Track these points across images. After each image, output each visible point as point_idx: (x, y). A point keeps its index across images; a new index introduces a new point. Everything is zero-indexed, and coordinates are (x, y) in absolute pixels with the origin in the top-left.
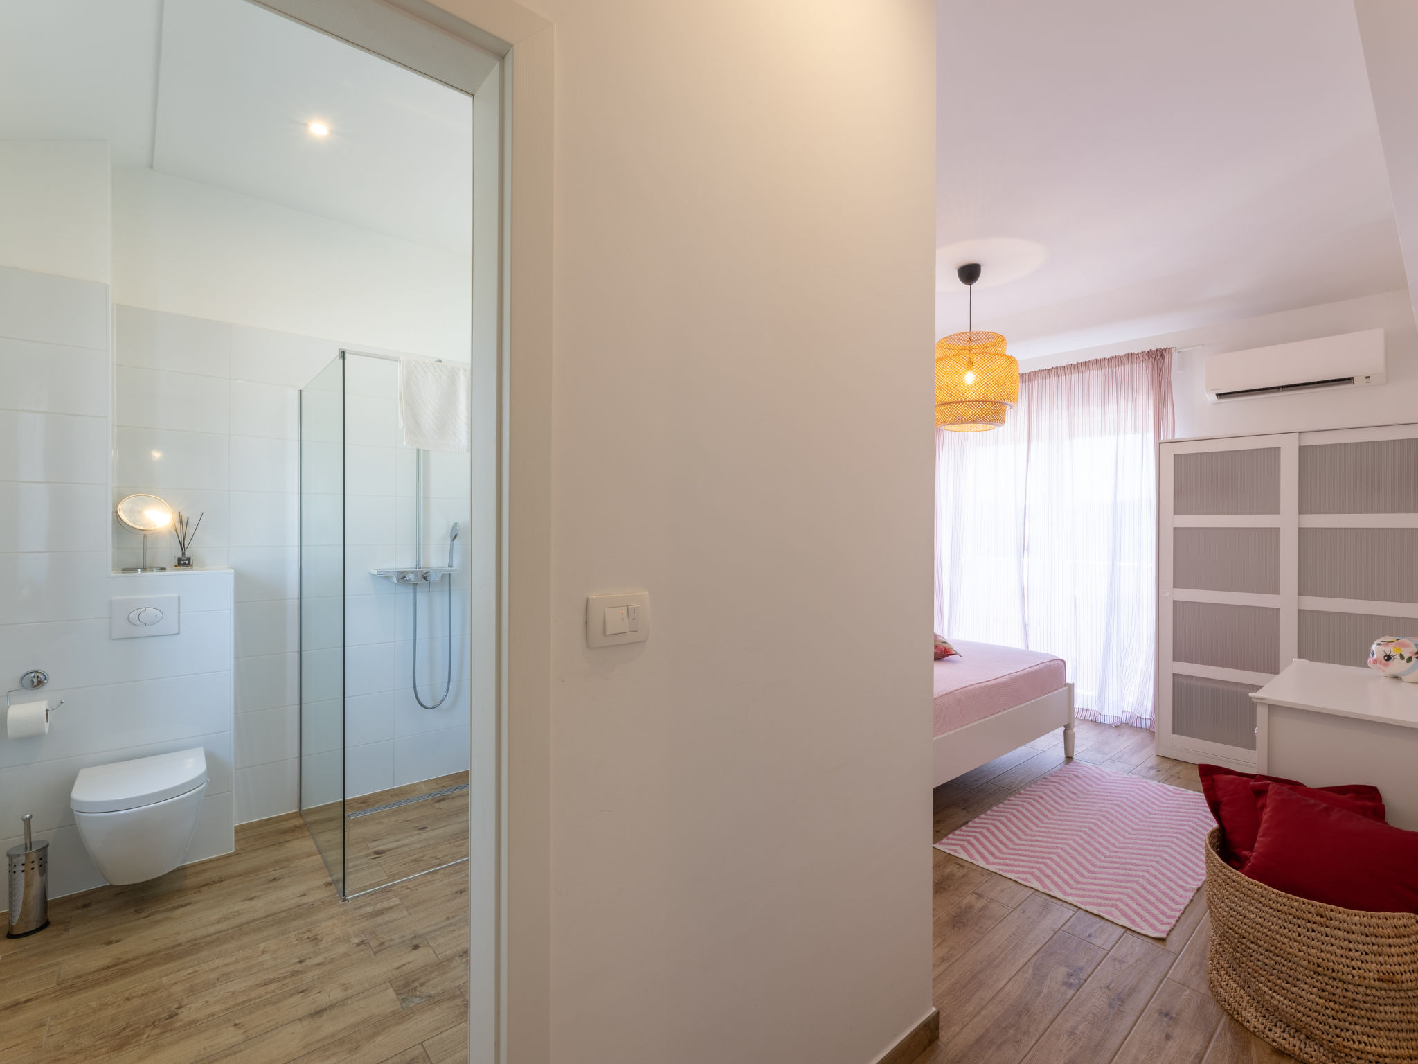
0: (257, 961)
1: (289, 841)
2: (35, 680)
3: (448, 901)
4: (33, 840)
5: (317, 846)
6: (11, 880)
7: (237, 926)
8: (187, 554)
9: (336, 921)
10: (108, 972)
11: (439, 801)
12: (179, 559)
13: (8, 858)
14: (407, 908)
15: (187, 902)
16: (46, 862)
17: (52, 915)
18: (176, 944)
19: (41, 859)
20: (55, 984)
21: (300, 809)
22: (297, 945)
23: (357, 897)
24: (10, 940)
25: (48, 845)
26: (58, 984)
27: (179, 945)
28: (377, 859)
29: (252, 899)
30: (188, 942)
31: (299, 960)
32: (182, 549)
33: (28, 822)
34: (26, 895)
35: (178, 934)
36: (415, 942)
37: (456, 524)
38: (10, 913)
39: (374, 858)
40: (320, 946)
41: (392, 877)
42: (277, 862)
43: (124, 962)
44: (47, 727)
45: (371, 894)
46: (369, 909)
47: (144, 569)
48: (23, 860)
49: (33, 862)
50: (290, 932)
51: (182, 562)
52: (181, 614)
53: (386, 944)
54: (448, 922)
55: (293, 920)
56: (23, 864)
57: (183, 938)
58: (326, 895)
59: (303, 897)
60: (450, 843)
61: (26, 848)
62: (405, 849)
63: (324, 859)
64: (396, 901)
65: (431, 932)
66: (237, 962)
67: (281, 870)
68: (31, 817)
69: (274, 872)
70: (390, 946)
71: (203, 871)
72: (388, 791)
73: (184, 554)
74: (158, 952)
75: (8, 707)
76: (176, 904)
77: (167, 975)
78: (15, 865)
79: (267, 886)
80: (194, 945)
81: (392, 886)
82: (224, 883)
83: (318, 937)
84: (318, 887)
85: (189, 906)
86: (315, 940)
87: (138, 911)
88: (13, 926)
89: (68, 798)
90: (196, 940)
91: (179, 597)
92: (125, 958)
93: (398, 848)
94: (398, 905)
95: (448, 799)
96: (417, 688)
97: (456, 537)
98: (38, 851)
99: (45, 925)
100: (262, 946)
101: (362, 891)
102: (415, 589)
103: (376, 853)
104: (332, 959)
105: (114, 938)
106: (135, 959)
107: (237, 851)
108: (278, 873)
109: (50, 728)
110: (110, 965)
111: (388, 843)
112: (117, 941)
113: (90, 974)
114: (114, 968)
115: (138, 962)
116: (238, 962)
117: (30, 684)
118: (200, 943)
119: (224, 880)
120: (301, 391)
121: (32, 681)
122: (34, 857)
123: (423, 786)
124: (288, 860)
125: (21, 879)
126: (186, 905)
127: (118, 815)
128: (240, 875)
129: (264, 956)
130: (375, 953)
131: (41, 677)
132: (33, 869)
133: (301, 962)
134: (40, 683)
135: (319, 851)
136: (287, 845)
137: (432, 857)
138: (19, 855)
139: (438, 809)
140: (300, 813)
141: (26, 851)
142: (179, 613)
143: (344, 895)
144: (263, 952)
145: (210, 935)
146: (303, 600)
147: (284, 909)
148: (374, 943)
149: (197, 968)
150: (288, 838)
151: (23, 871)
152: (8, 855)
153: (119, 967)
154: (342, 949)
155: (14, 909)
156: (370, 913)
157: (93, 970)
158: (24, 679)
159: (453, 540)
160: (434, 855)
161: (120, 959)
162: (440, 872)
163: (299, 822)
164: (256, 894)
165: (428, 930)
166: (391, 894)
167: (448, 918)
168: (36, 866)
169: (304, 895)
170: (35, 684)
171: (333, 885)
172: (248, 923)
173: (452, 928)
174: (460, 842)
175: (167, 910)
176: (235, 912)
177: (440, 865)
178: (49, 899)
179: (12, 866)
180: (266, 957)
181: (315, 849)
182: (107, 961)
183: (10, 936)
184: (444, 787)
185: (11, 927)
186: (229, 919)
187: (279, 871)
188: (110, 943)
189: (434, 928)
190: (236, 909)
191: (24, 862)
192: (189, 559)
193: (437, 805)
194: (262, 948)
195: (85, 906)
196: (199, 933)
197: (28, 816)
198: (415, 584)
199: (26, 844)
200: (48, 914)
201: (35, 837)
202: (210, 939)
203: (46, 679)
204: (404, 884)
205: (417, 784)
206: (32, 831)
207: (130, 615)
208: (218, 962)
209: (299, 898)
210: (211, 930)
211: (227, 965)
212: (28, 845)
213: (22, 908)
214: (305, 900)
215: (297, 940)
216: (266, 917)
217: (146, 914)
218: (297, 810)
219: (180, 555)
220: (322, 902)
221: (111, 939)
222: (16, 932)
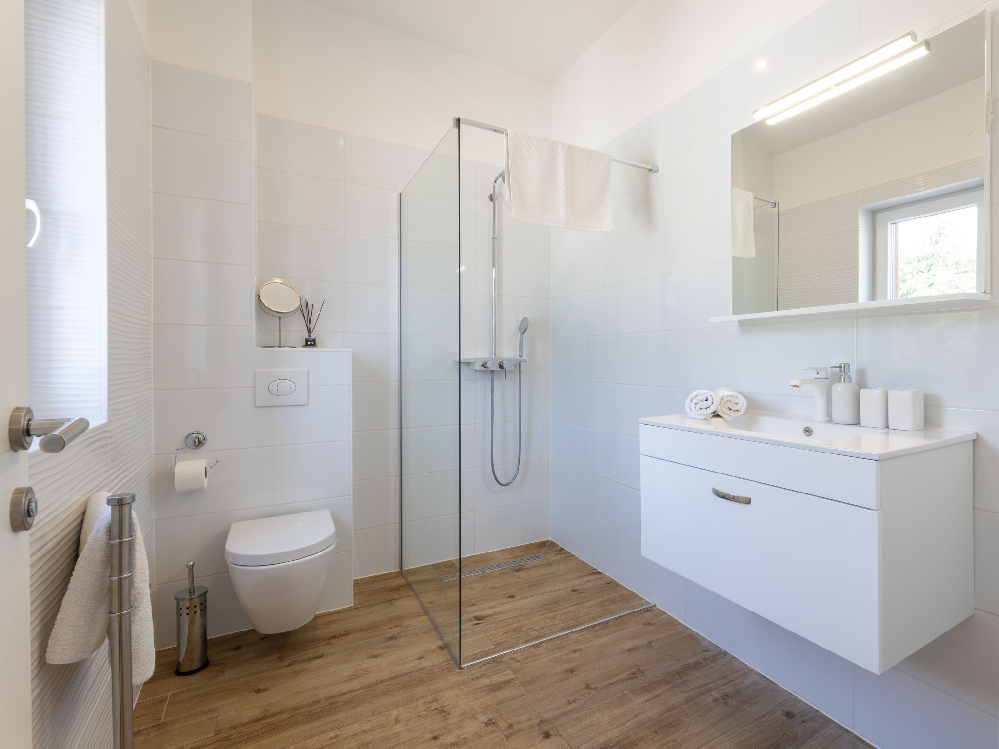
0: (393, 732)
1: (396, 599)
2: (197, 440)
3: (562, 680)
4: (195, 585)
5: (422, 606)
6: (178, 621)
7: (368, 686)
8: (313, 336)
9: (458, 692)
10: (258, 726)
11: (517, 570)
12: (307, 340)
13: (175, 601)
14: (523, 684)
15: (320, 653)
16: (206, 607)
17: (212, 655)
18: (316, 700)
19: (202, 604)
20: (213, 734)
21: (402, 569)
22: (426, 716)
23: (472, 665)
24: (177, 678)
25: (207, 592)
26: (216, 734)
27: (319, 701)
28: (478, 625)
29: (375, 657)
30: (327, 699)
31: (431, 736)
32: (309, 332)
33: (191, 568)
34: (190, 633)
35: (316, 688)
36: (546, 729)
37: (525, 319)
38: (177, 649)
39: (477, 624)
40: (450, 721)
41: (499, 646)
42: (391, 620)
43: (273, 715)
44: (206, 482)
45: (485, 663)
46: (486, 681)
47: (279, 346)
48: (187, 603)
49: (195, 606)
50: (417, 700)
51: (309, 343)
52: (310, 387)
53: (516, 727)
54: (570, 707)
55: (417, 685)
56: (187, 608)
57: (322, 694)
58: (441, 660)
59: (421, 660)
60: (542, 615)
61: (190, 593)
62: (502, 617)
63: (431, 619)
64: (509, 675)
65: (556, 718)
66: (373, 729)
67: (396, 628)
68: (194, 564)
69: (390, 630)
70: (520, 731)
71: (331, 622)
72: (470, 557)
73: (310, 336)
74: (301, 707)
75: (176, 463)
76: (311, 655)
77: (311, 737)
78: (181, 609)
79: (387, 644)
80: (332, 703)
81: (502, 656)
82: (349, 637)
83: (445, 709)
84: (433, 651)
85: (322, 659)
86: (443, 712)
87: (281, 659)
88: (180, 662)
89: (223, 550)
90: (333, 697)
91: (308, 372)
92: (273, 710)
93: (494, 615)
94: (513, 680)
95: (525, 569)
96: (494, 466)
97: (525, 330)
98: (199, 596)
99: (205, 665)
100: (394, 713)
101: (474, 659)
102: (492, 377)
103: (477, 618)
104: (465, 738)
105: (262, 687)
106: (281, 713)
107: (356, 604)
108: (395, 631)
109: (208, 483)
110: (260, 717)
111: (485, 609)
112: (265, 690)
113: (243, 725)
114: (264, 722)
115: (284, 716)
116: (375, 730)
117: (193, 444)
118: (337, 702)
119: (349, 634)
120: (401, 193)
121: (194, 440)
122: (196, 602)
123: (498, 555)
124: (399, 618)
125: (185, 620)
126: (320, 657)
127: (265, 569)
128: (362, 630)
129: (397, 726)
130: (507, 737)
131: (201, 437)
132: (195, 613)
133: (435, 738)
134: (200, 442)
135: (425, 611)
136: (397, 603)
137: (530, 628)
138: (184, 600)
139: (518, 578)
140: (401, 573)
141: (190, 596)
142: (309, 386)
143: (460, 664)
144: (397, 721)
145: (345, 694)
146: (403, 382)
147: (407, 671)
148: (502, 724)
149: (337, 732)
150: (396, 596)
151: (187, 614)
152: (176, 599)
153: (268, 721)
154: (471, 728)
155: (181, 647)
156: (488, 686)
157: (246, 720)
158: (189, 437)
159: (523, 333)
160: (531, 626)
161: (268, 711)
162: (545, 645)
163: (402, 581)
164: (380, 652)
165: (553, 714)
166: (502, 666)
167: (569, 702)
168: (198, 609)
169: (422, 658)
170: (197, 443)
171: (446, 649)
172: (376, 684)
173: (576, 715)
174: (551, 615)
175: (304, 661)
176: (362, 670)
177: (540, 637)
178: (208, 638)
179: (179, 608)
180: (400, 728)
181: (420, 609)
182: (257, 712)
183: (178, 673)
184: (517, 557)
185: (178, 663)
186: (359, 677)
187: (394, 629)
188: (258, 691)
189: (558, 712)
190: (364, 666)
191: (188, 607)
192: (314, 340)
193: (517, 574)
194: (394, 716)
195: (237, 648)
196: (335, 690)
197: (191, 563)
198: (492, 372)
199: (190, 589)
200: (208, 653)
201: (197, 582)
202: (345, 698)
203: (205, 440)
204: (514, 656)
205: (493, 553)
206: (195, 575)
207: (271, 386)
208: (355, 728)
209: (418, 661)
210: (346, 687)
211: (365, 732)
212: (192, 591)
213: (188, 645)
214: (424, 663)
215: (426, 710)
216: (392, 678)
217: (286, 663)
218: (398, 570)
219: (308, 337)
220: (440, 667)
221: (259, 688)
222: (184, 669)
